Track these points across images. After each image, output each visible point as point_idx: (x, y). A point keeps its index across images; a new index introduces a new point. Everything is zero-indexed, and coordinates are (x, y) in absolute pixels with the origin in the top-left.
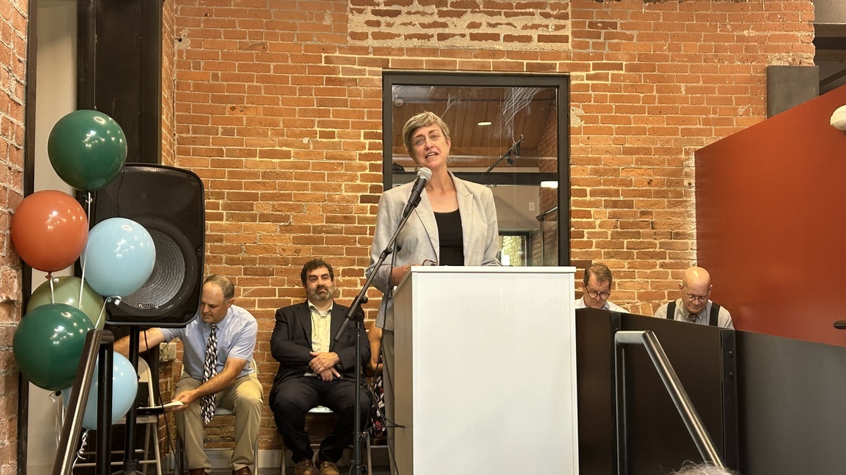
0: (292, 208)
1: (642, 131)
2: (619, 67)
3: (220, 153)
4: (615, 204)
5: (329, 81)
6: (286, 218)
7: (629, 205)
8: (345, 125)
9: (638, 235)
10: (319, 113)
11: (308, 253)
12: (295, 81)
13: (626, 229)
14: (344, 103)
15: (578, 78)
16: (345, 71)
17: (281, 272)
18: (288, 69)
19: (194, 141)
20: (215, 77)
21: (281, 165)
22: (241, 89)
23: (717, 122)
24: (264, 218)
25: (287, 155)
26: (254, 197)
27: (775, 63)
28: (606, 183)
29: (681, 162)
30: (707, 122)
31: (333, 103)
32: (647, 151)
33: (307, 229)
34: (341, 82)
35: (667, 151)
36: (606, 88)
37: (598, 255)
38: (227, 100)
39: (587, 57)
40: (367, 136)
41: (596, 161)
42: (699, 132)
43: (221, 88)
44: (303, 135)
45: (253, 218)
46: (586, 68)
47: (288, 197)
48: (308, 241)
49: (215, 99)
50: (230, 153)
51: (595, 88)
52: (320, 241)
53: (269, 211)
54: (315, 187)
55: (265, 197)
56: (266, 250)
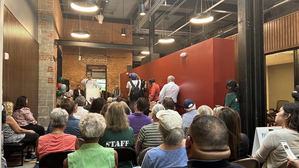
0: (76, 79)
1: (114, 72)
2: (112, 65)
3: (68, 73)
4: (111, 79)
5: (80, 66)
6: (75, 80)
7: (113, 79)
8: (82, 70)
9: (114, 82)
10: (79, 69)
11: (78, 84)
12: (76, 66)
13: (113, 82)
14: (82, 68)
15: (108, 66)
16: (82, 65)
17: (75, 86)
18: (76, 64)
19: (65, 72)
20: (67, 65)
21: (75, 75)
22: (70, 66)
23: (122, 71)
24: (73, 80)
25: (76, 73)
26: (72, 78)
27: (128, 65)
28: (111, 77)
29: (118, 75)
30: (121, 71)
31: (81, 68)
32: (115, 74)
33: (78, 81)
34: (81, 66)
35: (117, 74)
36: (111, 67)
37: (109, 84)
38: (69, 68)
39: (109, 64)
40: (84, 72)
41: (110, 75)
42: (120, 72)
43: (68, 66)
44: (77, 71)
45: (72, 80)
46: (108, 65)
47: (76, 78)
48: (78, 83)
49: (67, 67)
50: (69, 73)
51: (109, 67)
52: (79, 83)
53: (73, 79)
54: (78, 77)
55: (73, 78)
56: (73, 84)
